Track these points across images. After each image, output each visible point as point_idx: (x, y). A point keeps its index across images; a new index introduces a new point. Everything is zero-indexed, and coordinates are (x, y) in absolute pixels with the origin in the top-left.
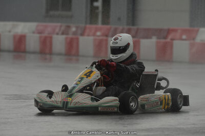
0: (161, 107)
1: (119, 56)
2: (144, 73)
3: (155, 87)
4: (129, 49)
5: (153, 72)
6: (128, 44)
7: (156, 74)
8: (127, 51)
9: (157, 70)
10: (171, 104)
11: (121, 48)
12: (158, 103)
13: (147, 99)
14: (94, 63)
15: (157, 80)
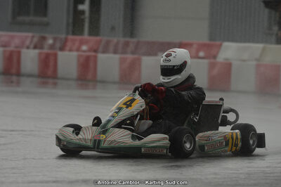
0: (226, 149)
2: (204, 103)
3: (219, 121)
4: (186, 69)
5: (217, 102)
7: (221, 103)
8: (184, 71)
9: (222, 99)
10: (240, 144)
12: (222, 143)
13: (208, 138)
15: (222, 112)
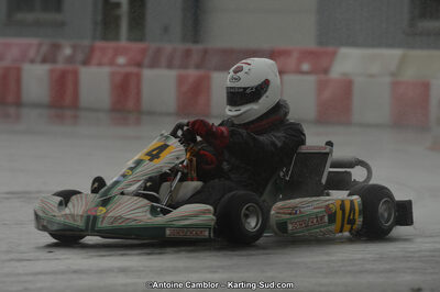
0: (332, 227)
1: (244, 109)
2: (303, 149)
3: (324, 181)
4: (267, 93)
5: (321, 148)
6: (266, 83)
7: (327, 150)
8: (264, 98)
9: (330, 144)
11: (248, 91)
12: (322, 218)
13: (293, 210)
14: (179, 127)
15: (328, 164)
